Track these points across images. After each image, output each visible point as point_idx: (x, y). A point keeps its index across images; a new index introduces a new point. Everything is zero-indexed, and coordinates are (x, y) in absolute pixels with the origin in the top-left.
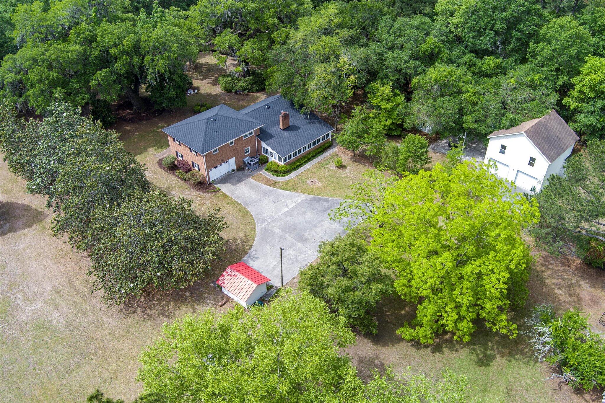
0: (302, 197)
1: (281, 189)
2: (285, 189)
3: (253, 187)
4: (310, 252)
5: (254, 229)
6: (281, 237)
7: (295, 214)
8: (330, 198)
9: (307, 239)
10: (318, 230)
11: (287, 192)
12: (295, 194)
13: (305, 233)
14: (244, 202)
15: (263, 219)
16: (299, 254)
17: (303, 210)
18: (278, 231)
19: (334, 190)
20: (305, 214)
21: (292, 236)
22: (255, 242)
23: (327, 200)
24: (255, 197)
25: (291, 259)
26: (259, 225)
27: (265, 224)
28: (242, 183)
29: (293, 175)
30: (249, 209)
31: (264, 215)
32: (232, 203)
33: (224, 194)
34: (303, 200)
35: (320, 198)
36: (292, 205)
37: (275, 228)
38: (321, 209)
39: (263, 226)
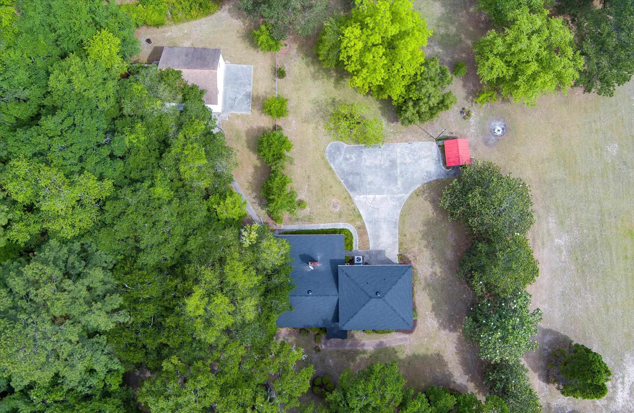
0: (358, 199)
1: (362, 219)
2: (360, 216)
3: (377, 237)
4: (398, 150)
5: (411, 197)
6: (402, 176)
7: (376, 187)
8: (342, 181)
9: (390, 161)
10: (377, 162)
11: (361, 212)
12: (358, 205)
13: (386, 167)
14: (395, 227)
15: (398, 201)
16: (405, 154)
17: (368, 187)
18: (399, 183)
19: (331, 187)
20: (371, 182)
21: (395, 172)
22: (419, 185)
23: (346, 182)
24: (384, 226)
25: (413, 155)
26: (404, 198)
27: (401, 195)
28: (379, 249)
29: (340, 225)
30: (398, 218)
31: (394, 203)
32: (402, 234)
33: (399, 249)
34: (360, 195)
35: (348, 187)
36: (371, 196)
37: (398, 186)
38: (358, 178)
39: (403, 195)
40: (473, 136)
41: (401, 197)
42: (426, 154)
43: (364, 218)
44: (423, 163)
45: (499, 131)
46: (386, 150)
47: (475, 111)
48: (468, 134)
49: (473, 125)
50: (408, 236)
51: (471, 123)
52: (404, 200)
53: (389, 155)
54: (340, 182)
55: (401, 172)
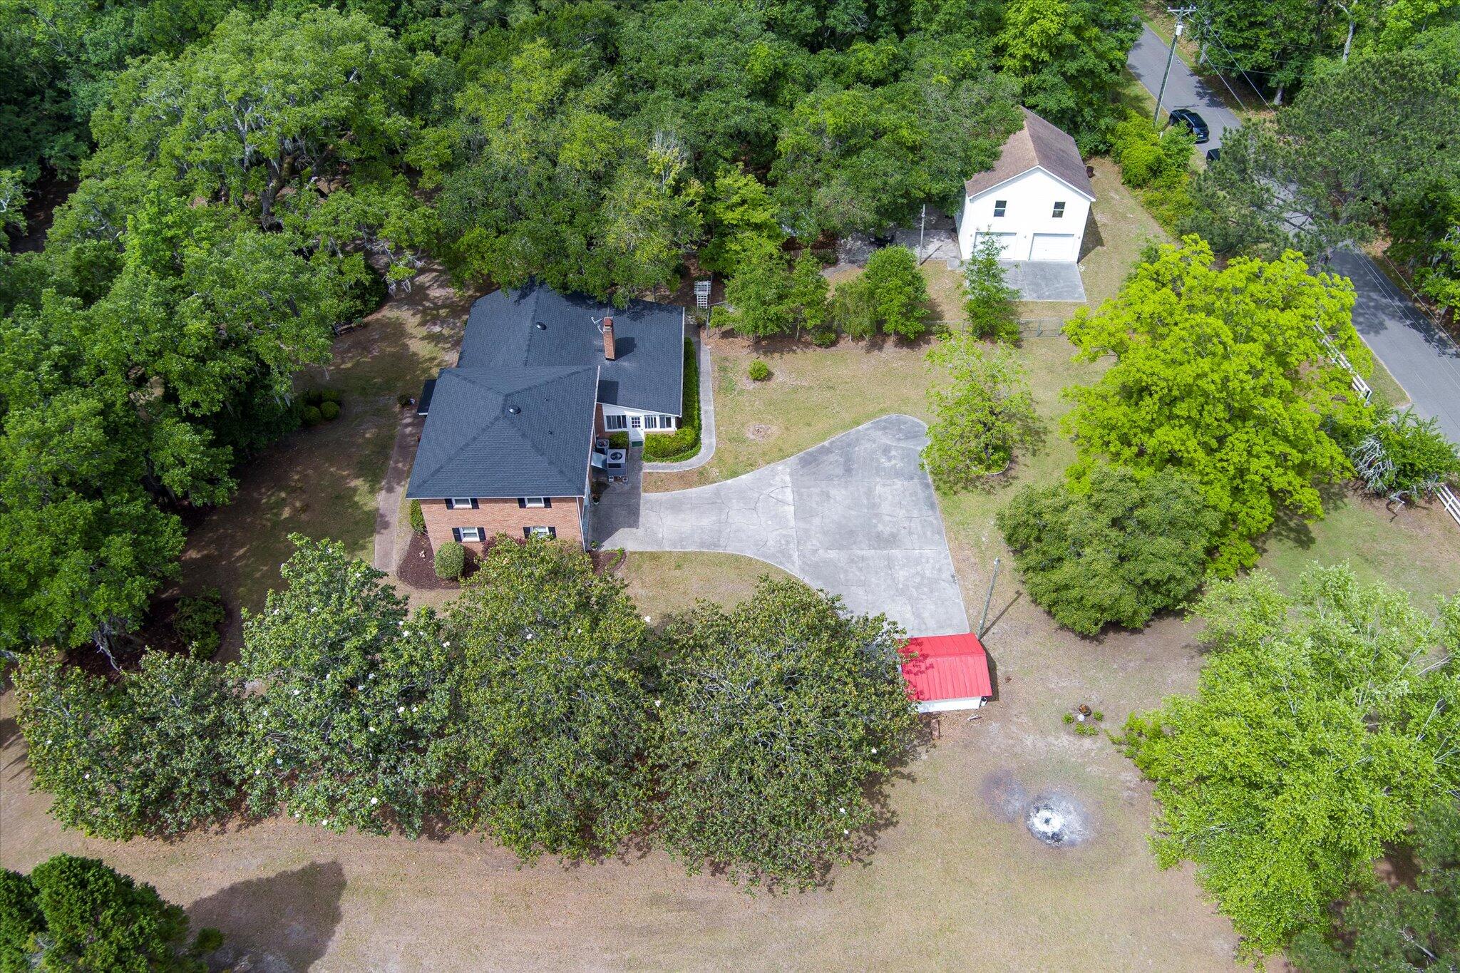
0: (782, 473)
1: (727, 478)
2: (734, 474)
3: (676, 507)
4: (929, 552)
5: (791, 579)
6: (852, 561)
7: (815, 506)
8: (826, 443)
9: (893, 535)
10: (885, 508)
11: (744, 477)
12: (764, 471)
13: (875, 526)
14: (703, 544)
15: (779, 552)
16: (919, 568)
17: (816, 490)
18: (833, 554)
19: (809, 425)
20: (828, 497)
21: (864, 546)
23: (826, 451)
24: (706, 522)
25: (920, 583)
26: (788, 565)
27: (795, 556)
28: (643, 511)
29: (708, 440)
30: (730, 551)
31: (771, 543)
32: (682, 560)
33: (641, 554)
34: (791, 475)
35: (810, 454)
36: (789, 495)
37: (821, 552)
38: (839, 471)
39: (798, 563)
40: (1010, 742)
41: (790, 557)
42: (926, 615)
43: (729, 481)
44: (899, 608)
45: (1047, 821)
46: (923, 527)
47: (1102, 749)
48: (1014, 728)
49: (1049, 745)
50: (678, 573)
51: (1057, 738)
52: (781, 563)
53: (910, 533)
54: (824, 440)
55: (863, 558)
